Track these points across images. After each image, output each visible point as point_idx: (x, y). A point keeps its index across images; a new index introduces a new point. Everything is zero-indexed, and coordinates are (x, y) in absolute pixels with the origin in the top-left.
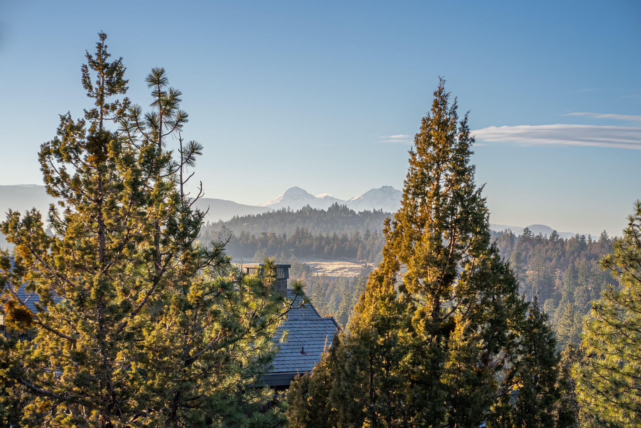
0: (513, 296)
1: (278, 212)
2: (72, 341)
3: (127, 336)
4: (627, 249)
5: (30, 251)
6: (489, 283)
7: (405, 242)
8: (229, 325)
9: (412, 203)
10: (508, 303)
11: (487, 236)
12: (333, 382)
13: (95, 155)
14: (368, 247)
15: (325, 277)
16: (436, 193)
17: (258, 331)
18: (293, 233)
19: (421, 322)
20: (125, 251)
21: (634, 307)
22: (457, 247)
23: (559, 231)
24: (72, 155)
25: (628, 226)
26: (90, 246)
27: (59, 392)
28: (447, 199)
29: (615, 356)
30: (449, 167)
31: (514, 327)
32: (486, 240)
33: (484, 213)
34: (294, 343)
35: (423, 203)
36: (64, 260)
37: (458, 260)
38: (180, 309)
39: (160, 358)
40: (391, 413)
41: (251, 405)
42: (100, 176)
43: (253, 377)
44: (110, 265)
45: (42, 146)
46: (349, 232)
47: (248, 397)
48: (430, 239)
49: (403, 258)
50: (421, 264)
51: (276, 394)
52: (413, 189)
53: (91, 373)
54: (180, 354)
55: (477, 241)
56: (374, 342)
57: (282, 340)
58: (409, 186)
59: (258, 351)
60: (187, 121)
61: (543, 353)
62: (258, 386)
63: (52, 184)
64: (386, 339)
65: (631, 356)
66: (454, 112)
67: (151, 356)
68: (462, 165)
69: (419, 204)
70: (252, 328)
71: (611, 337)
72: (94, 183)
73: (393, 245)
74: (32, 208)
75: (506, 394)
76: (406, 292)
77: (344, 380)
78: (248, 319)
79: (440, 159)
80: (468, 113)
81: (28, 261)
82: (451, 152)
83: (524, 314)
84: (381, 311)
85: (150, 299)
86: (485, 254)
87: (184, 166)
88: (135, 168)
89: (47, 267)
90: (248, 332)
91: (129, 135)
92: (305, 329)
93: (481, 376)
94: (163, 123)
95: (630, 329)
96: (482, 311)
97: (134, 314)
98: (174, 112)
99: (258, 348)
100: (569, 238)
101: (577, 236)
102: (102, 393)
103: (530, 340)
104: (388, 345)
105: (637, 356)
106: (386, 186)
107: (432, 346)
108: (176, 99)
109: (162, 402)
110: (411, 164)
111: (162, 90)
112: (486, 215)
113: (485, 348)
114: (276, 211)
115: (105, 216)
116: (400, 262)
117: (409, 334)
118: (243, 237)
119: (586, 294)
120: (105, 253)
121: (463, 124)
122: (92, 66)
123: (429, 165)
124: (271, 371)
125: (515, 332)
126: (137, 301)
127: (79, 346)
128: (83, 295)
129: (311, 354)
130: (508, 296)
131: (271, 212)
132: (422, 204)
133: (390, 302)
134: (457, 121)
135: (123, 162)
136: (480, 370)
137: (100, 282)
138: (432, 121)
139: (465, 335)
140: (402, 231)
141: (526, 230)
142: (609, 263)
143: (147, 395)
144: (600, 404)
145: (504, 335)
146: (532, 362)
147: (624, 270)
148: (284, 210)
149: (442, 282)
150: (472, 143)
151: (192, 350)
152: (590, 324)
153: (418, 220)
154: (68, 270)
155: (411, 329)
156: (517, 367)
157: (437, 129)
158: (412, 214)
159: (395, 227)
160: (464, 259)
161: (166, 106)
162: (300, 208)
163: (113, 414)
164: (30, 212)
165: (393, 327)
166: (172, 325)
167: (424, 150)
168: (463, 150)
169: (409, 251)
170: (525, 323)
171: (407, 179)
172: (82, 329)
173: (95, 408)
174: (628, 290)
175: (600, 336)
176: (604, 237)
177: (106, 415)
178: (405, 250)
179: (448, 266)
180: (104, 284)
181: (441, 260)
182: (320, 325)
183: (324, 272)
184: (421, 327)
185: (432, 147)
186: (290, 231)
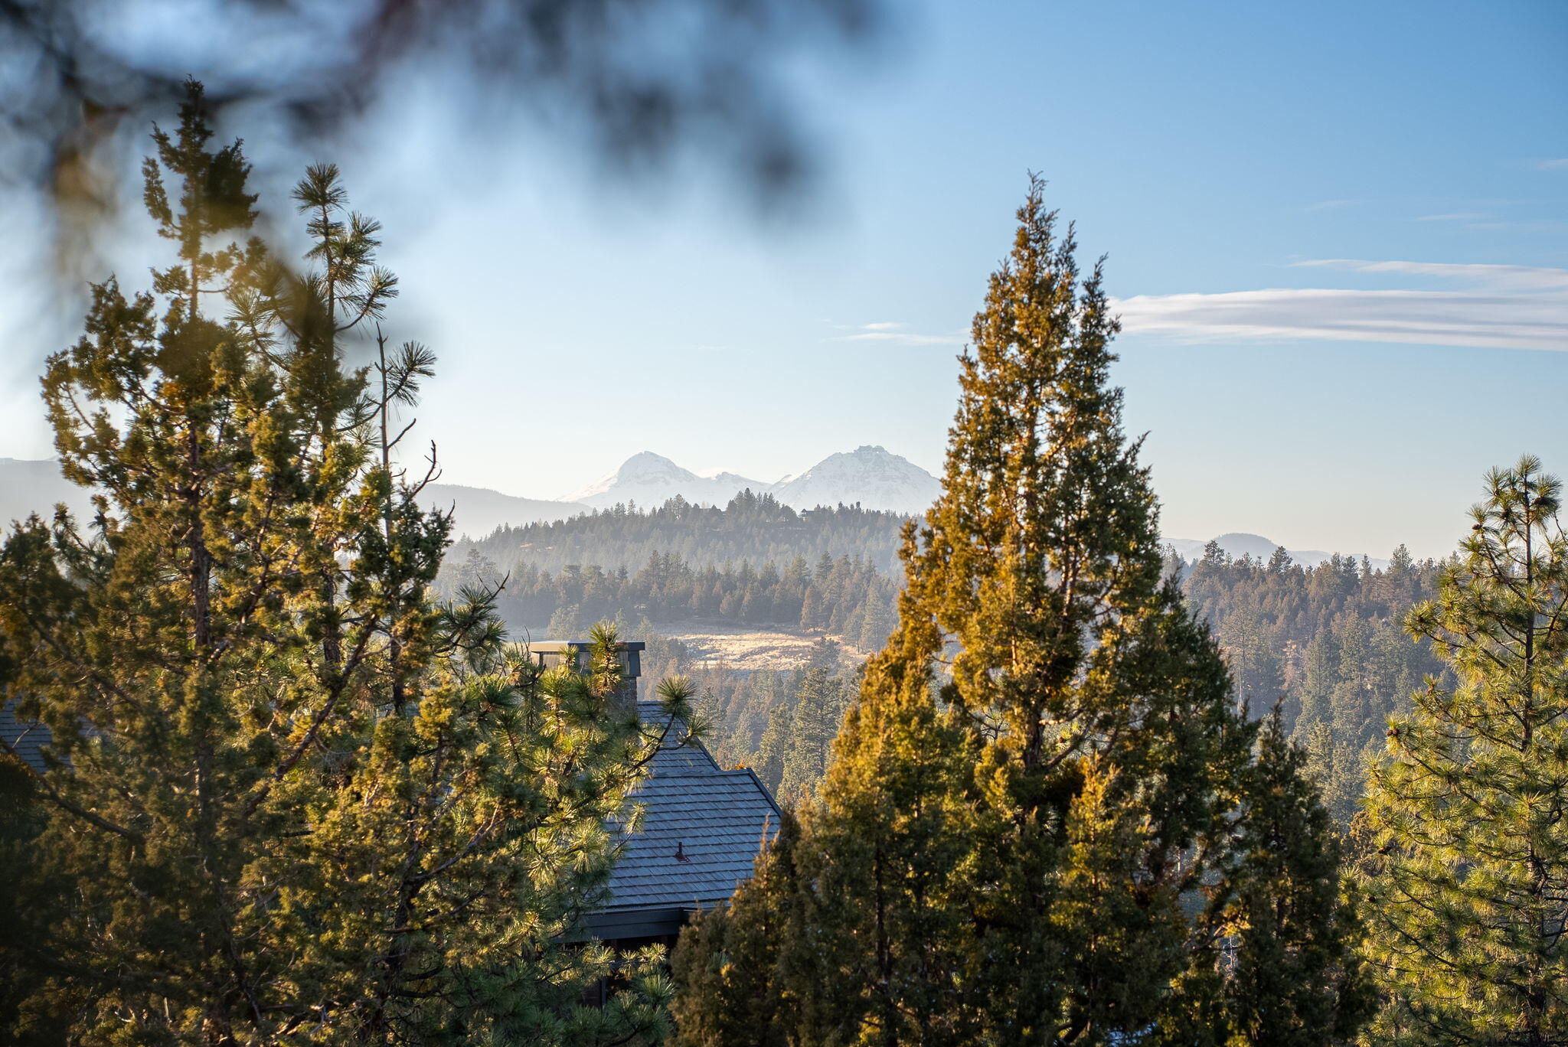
0: (1219, 706)
1: (607, 514)
2: (134, 840)
3: (268, 823)
4: (1470, 589)
5: (26, 620)
6: (1161, 678)
7: (955, 580)
8: (517, 791)
9: (969, 484)
10: (1207, 724)
11: (1154, 562)
12: (785, 927)
13: (180, 381)
14: (826, 595)
15: (723, 672)
16: (1030, 460)
17: (580, 805)
18: (644, 566)
19: (997, 775)
20: (259, 613)
21: (1490, 729)
22: (1084, 589)
23: (1290, 549)
24: (124, 381)
25: (1471, 533)
26: (174, 605)
27: (105, 965)
28: (1053, 472)
29: (1445, 850)
30: (1060, 395)
31: (1224, 783)
32: (1151, 571)
33: (1147, 506)
34: (659, 834)
35: (997, 483)
36: (108, 641)
37: (1086, 621)
38: (396, 754)
39: (351, 875)
40: (930, 1000)
41: (556, 987)
42: (193, 432)
43: (560, 918)
44: (223, 650)
45: (50, 361)
46: (781, 559)
47: (551, 969)
48: (1017, 570)
49: (950, 619)
50: (995, 632)
51: (619, 958)
52: (970, 449)
53: (182, 918)
54: (400, 866)
55: (1129, 574)
56: (885, 826)
57: (629, 828)
58: (962, 442)
59: (581, 854)
60: (395, 293)
61: (1297, 843)
62: (572, 940)
63: (76, 455)
64: (914, 819)
65: (1486, 850)
66: (1068, 259)
67: (328, 872)
68: (1091, 389)
69: (987, 486)
70: (565, 800)
71: (1436, 803)
72: (180, 449)
73: (923, 587)
74: (28, 515)
75: (1206, 948)
76: (959, 701)
77: (814, 920)
78: (554, 777)
79: (1037, 373)
80: (1102, 259)
81: (19, 645)
82: (1062, 356)
83: (1248, 751)
84: (900, 750)
85: (322, 734)
86: (1151, 606)
87: (390, 403)
88: (279, 411)
89: (68, 658)
90: (555, 808)
91: (254, 330)
92: (685, 799)
93: (1148, 904)
94: (336, 301)
95: (1480, 784)
96: (1147, 745)
97: (282, 770)
98: (362, 273)
99: (581, 848)
100: (1316, 565)
101: (1336, 560)
102: (209, 966)
103: (1266, 813)
104: (919, 833)
105: (1501, 849)
106: (869, 447)
107: (1027, 832)
108: (369, 242)
109: (359, 983)
110: (965, 388)
111: (333, 219)
112: (1150, 511)
113: (1154, 836)
114: (600, 511)
115: (208, 529)
116: (943, 629)
117: (967, 805)
118: (521, 577)
119: (1360, 701)
120: (208, 621)
121: (1090, 287)
122: (168, 162)
123: (1009, 389)
124: (605, 904)
125: (1226, 795)
126: (291, 737)
127: (151, 852)
128: (159, 724)
129: (701, 859)
130: (1208, 707)
131: (588, 514)
132: (995, 487)
133: (922, 728)
134: (1076, 280)
135: (250, 397)
136: (1146, 890)
137: (200, 691)
138: (1013, 280)
139: (1106, 804)
140: (945, 552)
141: (1212, 547)
142: (1428, 623)
143: (321, 968)
144: (1412, 968)
145: (1201, 803)
146: (1272, 867)
147: (1462, 640)
148: (620, 508)
149: (1046, 677)
150: (1113, 333)
151: (429, 856)
152: (1384, 772)
153: (984, 526)
154: (119, 665)
155: (975, 794)
156: (1232, 882)
157: (1026, 300)
158: (972, 510)
159: (928, 544)
160: (1100, 619)
161: (343, 257)
162: (660, 505)
163: (238, 1015)
164: (22, 523)
165: (931, 787)
166: (377, 796)
167: (997, 352)
168: (1092, 351)
169: (964, 600)
170: (1250, 772)
171: (955, 425)
172: (159, 810)
173: (195, 1002)
174: (1474, 687)
175: (1408, 801)
176: (1401, 561)
177: (220, 1020)
178: (955, 599)
179: (1060, 636)
180: (210, 698)
181: (1044, 623)
182: (722, 789)
183: (722, 658)
184: (998, 787)
185: (1015, 345)
186: (636, 562)
